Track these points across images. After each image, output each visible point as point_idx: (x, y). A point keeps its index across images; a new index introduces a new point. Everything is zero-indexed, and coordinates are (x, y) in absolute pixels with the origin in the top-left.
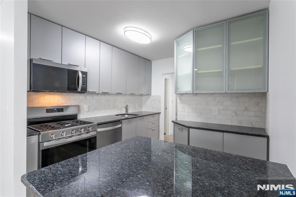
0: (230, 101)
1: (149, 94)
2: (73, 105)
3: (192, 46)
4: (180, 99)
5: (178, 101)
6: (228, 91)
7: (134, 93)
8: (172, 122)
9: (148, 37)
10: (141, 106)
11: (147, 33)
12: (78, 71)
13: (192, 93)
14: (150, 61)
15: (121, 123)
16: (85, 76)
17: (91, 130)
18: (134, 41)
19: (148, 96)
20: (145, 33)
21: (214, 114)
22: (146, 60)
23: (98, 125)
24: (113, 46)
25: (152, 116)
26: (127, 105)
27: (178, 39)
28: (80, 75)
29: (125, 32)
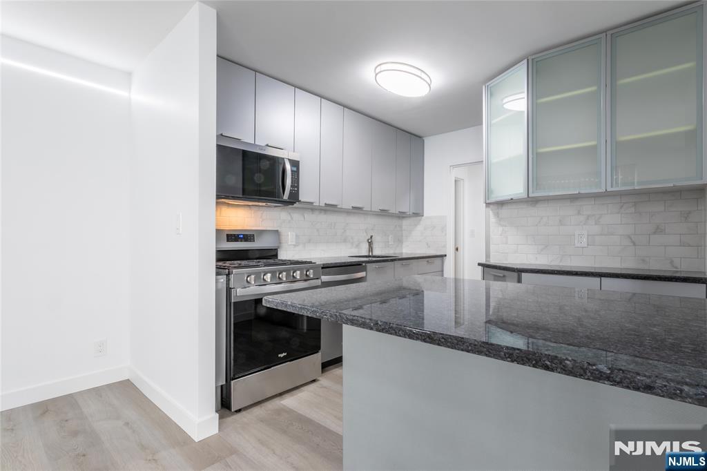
0: (619, 213)
1: (418, 214)
2: (270, 229)
3: (525, 95)
4: (497, 215)
5: (493, 219)
6: (612, 187)
7: (386, 209)
8: (479, 264)
9: (425, 80)
10: (399, 241)
11: (423, 74)
12: (283, 159)
13: (526, 197)
14: (420, 137)
15: (365, 269)
16: (295, 169)
17: (312, 276)
18: (395, 92)
19: (415, 218)
20: (419, 73)
21: (579, 245)
22: (412, 136)
23: (322, 268)
24: (345, 106)
25: (428, 261)
26: (371, 237)
27: (490, 83)
28: (288, 167)
29: (376, 75)
